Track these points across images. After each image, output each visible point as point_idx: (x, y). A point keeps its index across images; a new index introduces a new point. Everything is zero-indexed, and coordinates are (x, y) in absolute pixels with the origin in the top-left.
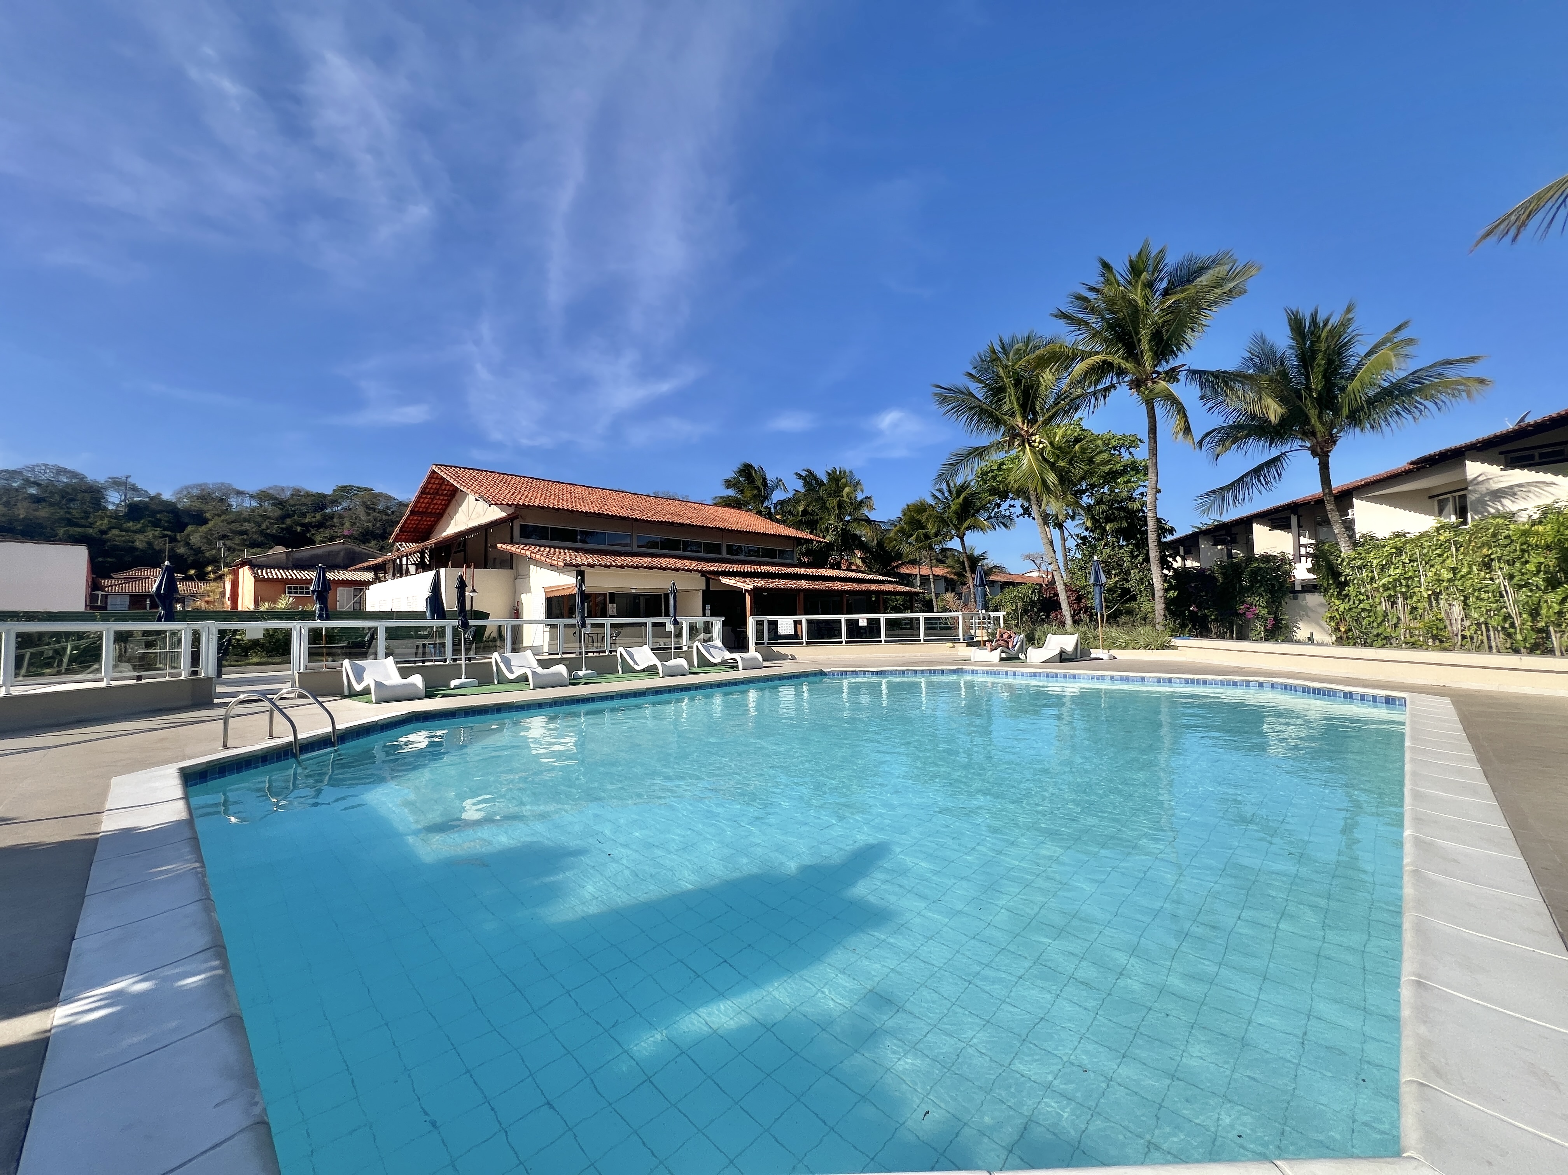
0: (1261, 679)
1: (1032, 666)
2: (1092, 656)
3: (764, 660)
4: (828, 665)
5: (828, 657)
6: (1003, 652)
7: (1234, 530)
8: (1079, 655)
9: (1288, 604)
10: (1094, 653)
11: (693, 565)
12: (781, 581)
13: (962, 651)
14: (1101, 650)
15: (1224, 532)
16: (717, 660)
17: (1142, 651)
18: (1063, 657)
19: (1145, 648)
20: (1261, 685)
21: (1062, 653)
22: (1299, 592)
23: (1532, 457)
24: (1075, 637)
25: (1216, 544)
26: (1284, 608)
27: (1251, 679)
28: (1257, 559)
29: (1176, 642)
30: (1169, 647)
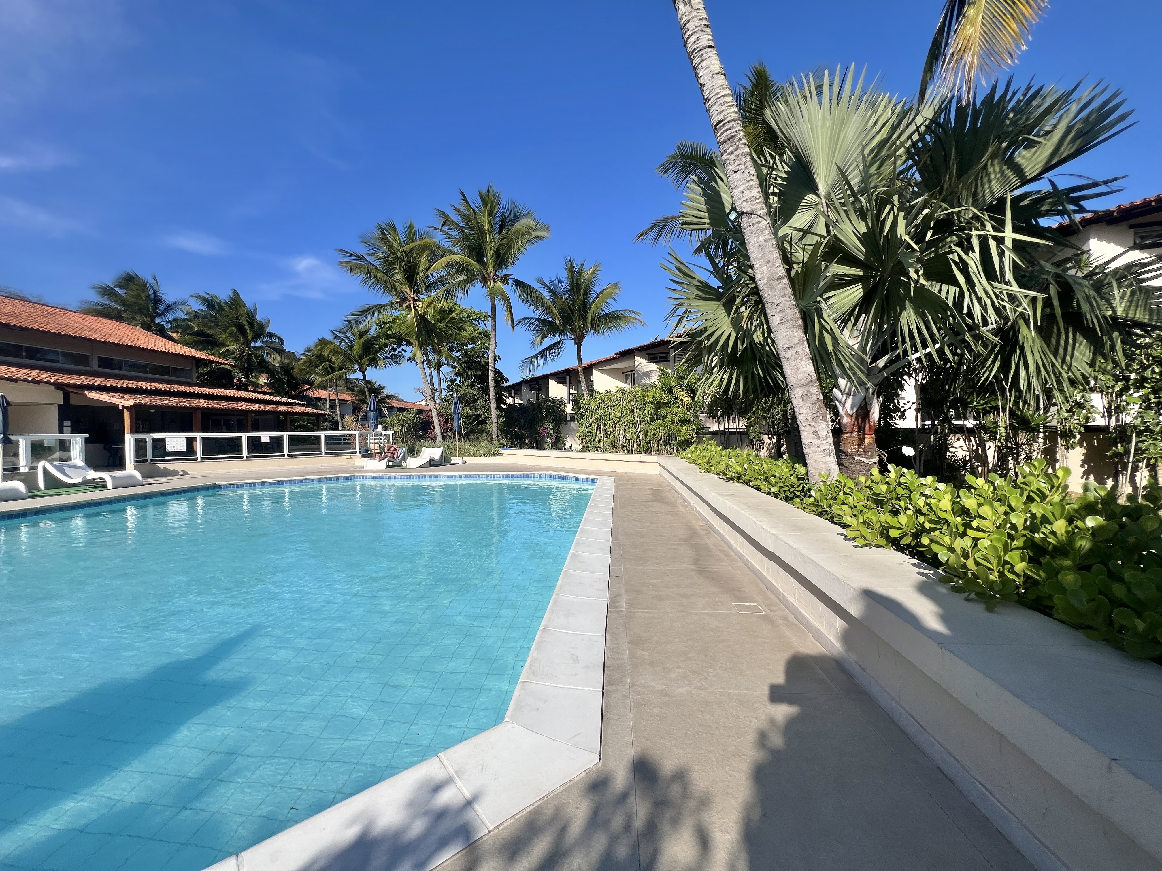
0: (540, 472)
1: (410, 470)
2: (452, 462)
3: (144, 477)
4: (223, 479)
5: (226, 471)
6: (389, 461)
7: (540, 382)
8: (444, 461)
9: (563, 428)
10: (454, 460)
11: (43, 376)
12: (173, 399)
13: (358, 461)
14: (457, 458)
15: (535, 383)
16: (78, 480)
17: (482, 457)
18: (432, 463)
19: (484, 455)
20: (540, 476)
21: (431, 460)
22: (569, 421)
23: (656, 358)
24: (441, 450)
25: (531, 390)
26: (561, 430)
27: (536, 472)
28: (550, 401)
29: (502, 451)
30: (498, 455)
